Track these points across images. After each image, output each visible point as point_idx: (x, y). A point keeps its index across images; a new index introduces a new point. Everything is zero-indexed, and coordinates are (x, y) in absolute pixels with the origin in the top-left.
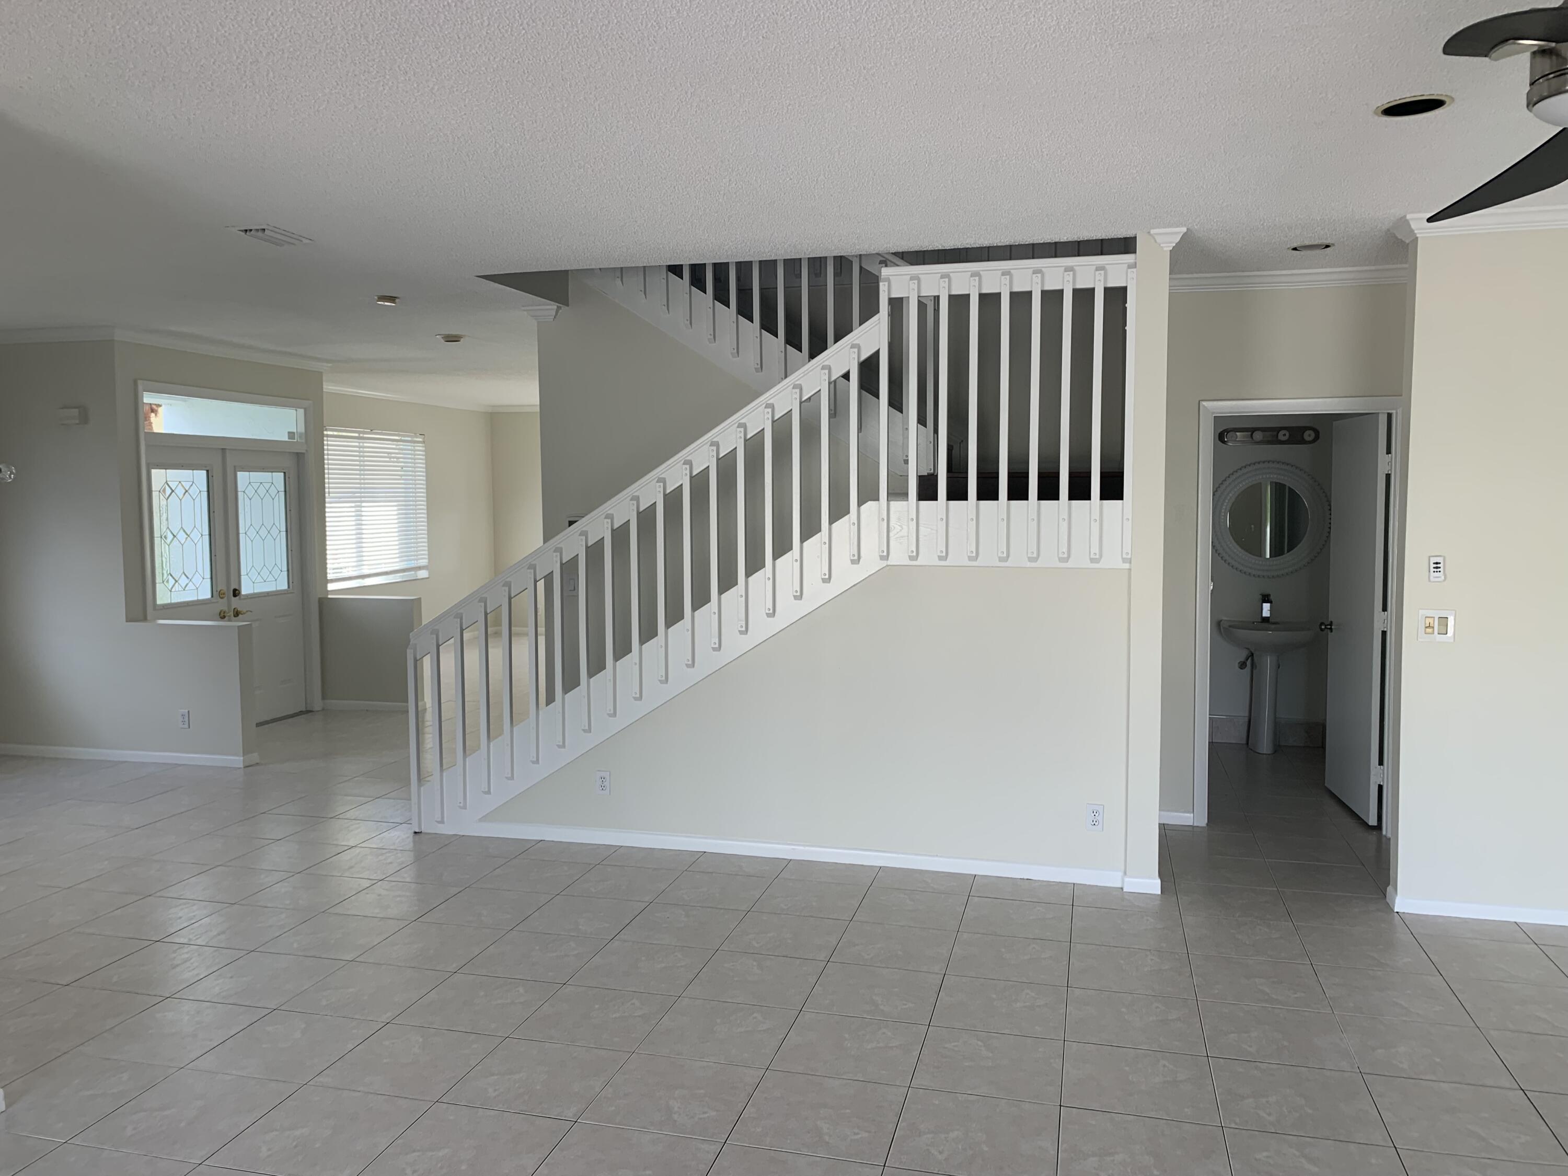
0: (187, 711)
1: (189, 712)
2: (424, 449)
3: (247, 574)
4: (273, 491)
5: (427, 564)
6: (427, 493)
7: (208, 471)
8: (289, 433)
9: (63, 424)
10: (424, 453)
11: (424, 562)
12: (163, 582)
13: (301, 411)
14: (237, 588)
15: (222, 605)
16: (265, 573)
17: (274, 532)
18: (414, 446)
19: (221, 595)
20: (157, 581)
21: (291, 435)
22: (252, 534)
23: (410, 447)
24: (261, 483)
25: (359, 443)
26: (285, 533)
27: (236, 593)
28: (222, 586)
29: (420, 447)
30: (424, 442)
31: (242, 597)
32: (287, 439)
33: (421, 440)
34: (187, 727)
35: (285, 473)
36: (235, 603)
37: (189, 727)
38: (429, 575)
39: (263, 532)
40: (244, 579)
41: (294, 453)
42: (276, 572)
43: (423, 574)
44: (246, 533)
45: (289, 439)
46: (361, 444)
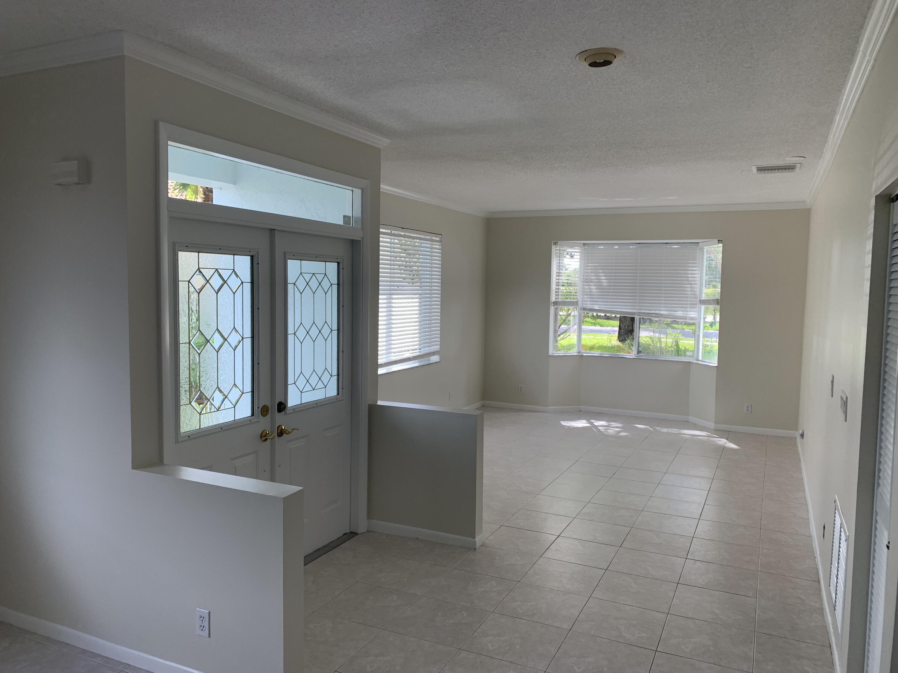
0: (208, 612)
1: (209, 612)
2: (441, 247)
3: (295, 383)
4: (326, 284)
5: (439, 350)
6: (442, 287)
7: (252, 257)
8: (344, 216)
9: (59, 185)
10: (440, 251)
11: (437, 348)
12: (190, 403)
13: (358, 192)
14: (283, 402)
15: (264, 424)
16: (314, 380)
17: (326, 331)
18: (432, 245)
19: (265, 411)
20: (182, 402)
21: (346, 218)
22: (301, 333)
23: (429, 245)
24: (314, 274)
25: (391, 239)
26: (336, 332)
27: (282, 407)
28: (265, 401)
29: (437, 246)
30: (440, 241)
31: (288, 412)
32: (342, 224)
33: (438, 239)
34: (207, 635)
35: (338, 263)
36: (281, 419)
37: (209, 636)
38: (440, 359)
39: (314, 332)
40: (291, 389)
41: (348, 239)
42: (326, 377)
43: (435, 359)
44: (295, 334)
45: (344, 224)
46: (392, 240)
